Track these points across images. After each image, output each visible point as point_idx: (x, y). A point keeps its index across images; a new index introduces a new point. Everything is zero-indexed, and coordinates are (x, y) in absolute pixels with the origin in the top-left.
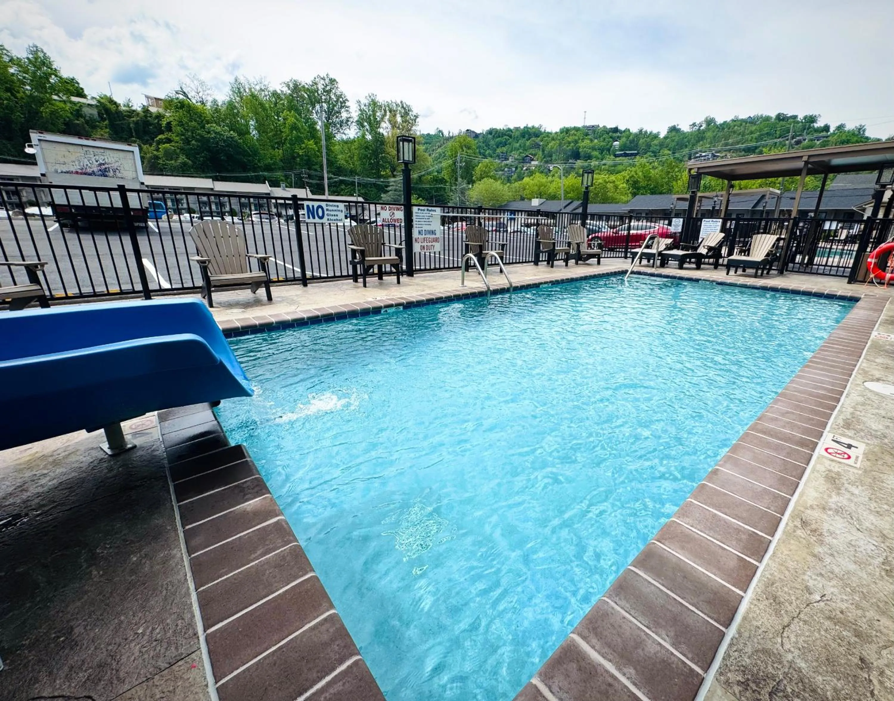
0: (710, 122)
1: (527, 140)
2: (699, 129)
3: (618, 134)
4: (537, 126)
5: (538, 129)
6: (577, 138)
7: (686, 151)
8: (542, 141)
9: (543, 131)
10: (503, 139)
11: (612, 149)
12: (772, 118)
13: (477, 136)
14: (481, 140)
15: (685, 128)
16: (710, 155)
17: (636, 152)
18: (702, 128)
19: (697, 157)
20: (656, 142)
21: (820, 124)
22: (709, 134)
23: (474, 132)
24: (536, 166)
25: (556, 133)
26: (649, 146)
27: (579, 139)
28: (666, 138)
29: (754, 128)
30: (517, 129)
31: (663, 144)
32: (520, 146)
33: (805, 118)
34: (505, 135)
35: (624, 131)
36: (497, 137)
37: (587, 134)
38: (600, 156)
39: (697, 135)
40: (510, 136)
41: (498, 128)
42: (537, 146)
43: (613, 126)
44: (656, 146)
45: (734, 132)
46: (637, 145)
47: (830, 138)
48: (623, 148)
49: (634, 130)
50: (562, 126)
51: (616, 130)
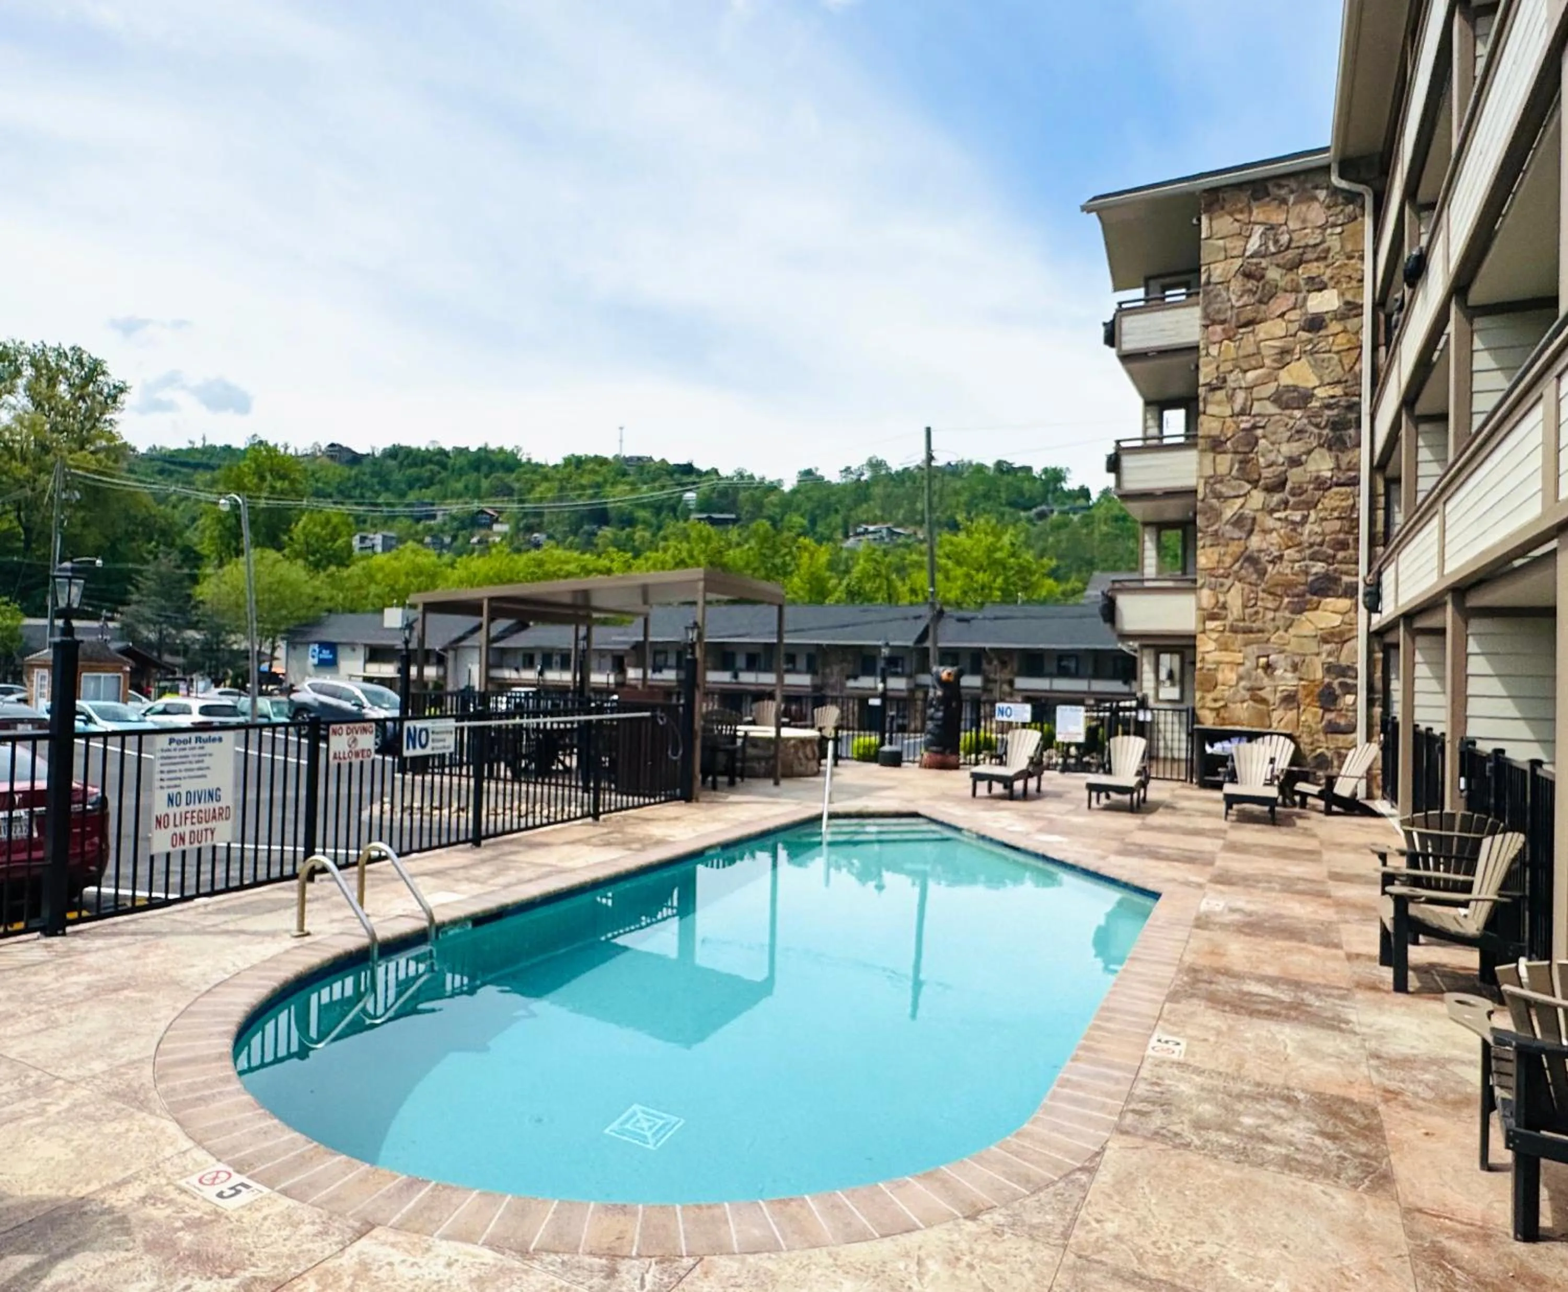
0: (876, 465)
1: (486, 477)
2: (858, 480)
3: (693, 478)
4: (508, 447)
5: (513, 455)
6: (600, 479)
7: (837, 519)
8: (518, 480)
9: (524, 460)
10: (425, 472)
11: (680, 508)
12: (988, 467)
13: (355, 459)
14: (368, 470)
15: (832, 475)
16: (885, 531)
17: (733, 516)
18: (863, 478)
19: (860, 534)
20: (773, 498)
21: (1070, 485)
22: (877, 491)
23: (348, 450)
24: (504, 536)
25: (556, 466)
26: (758, 506)
27: (606, 481)
28: (794, 492)
29: (958, 484)
30: (462, 452)
31: (789, 502)
32: (466, 487)
33: (1045, 471)
34: (430, 461)
35: (707, 473)
36: (410, 466)
37: (625, 474)
38: (654, 521)
39: (856, 491)
40: (444, 467)
41: (414, 445)
42: (508, 491)
43: (683, 461)
44: (775, 505)
46: (734, 502)
47: (1093, 511)
48: (705, 505)
49: (727, 471)
50: (567, 454)
51: (688, 469)
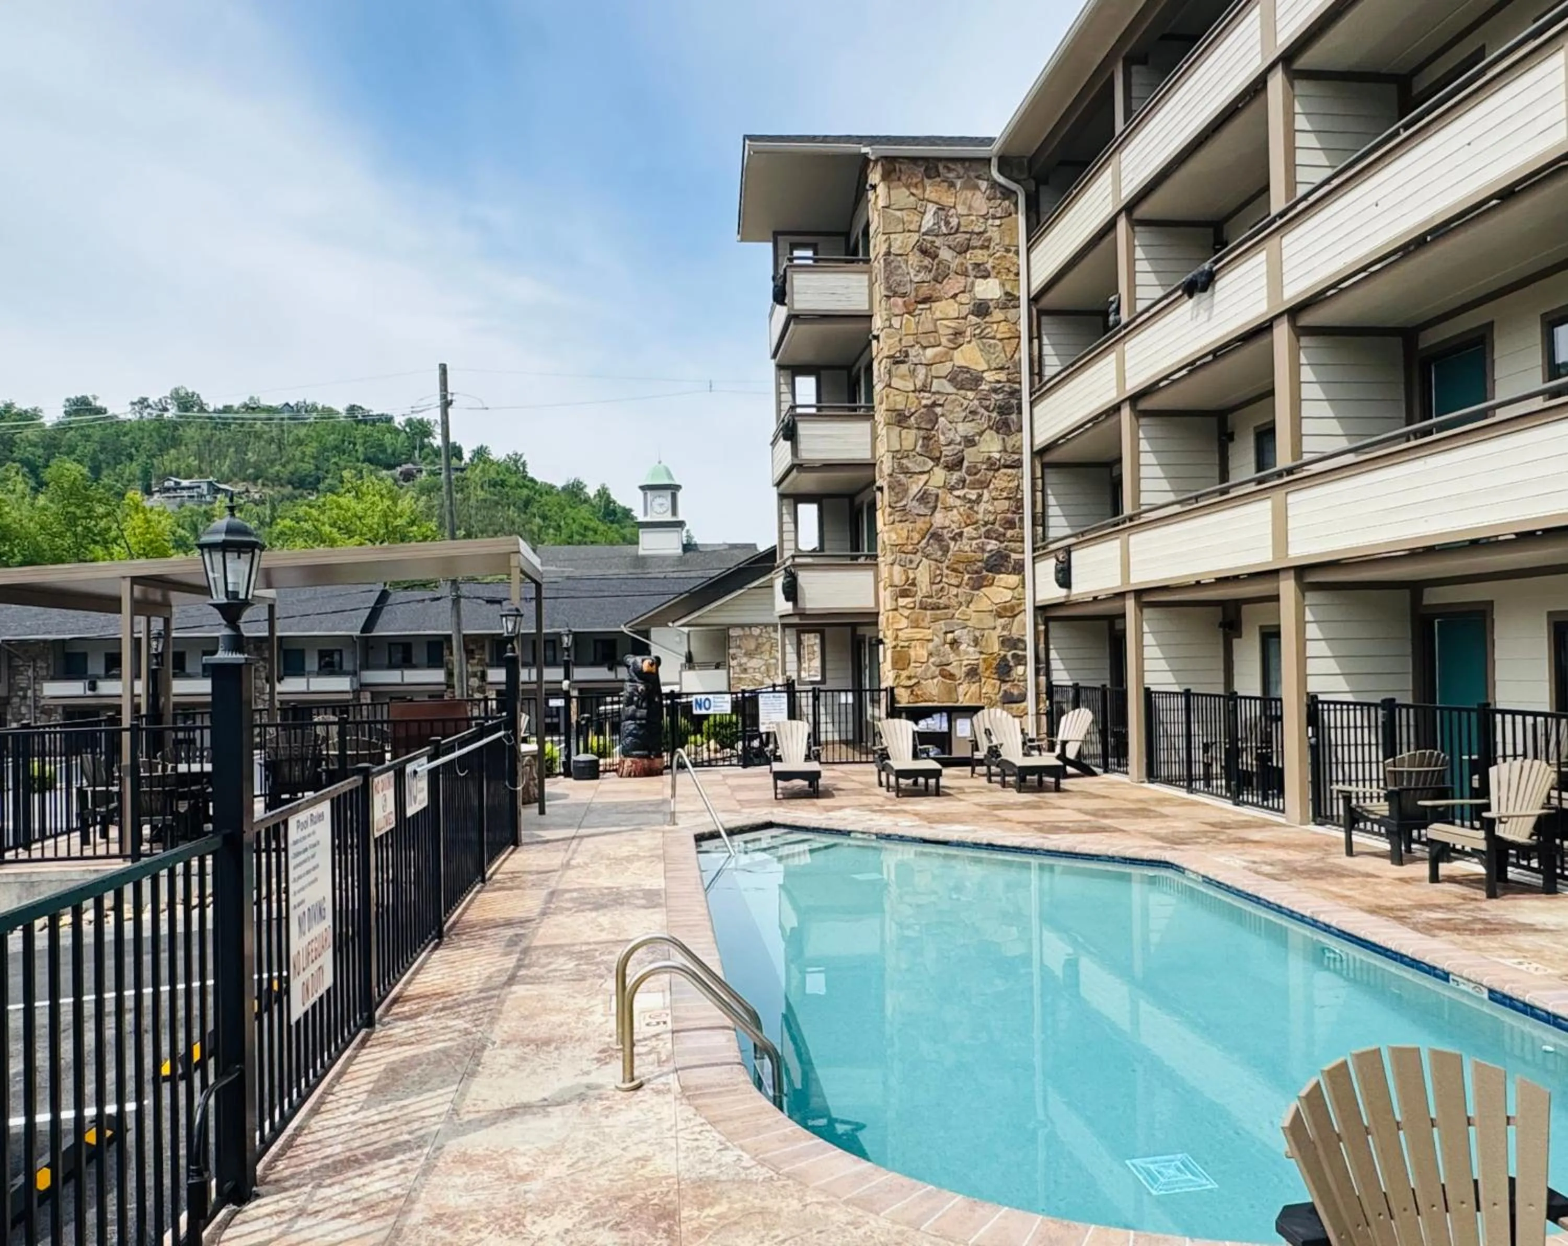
0: (187, 402)
2: (159, 418)
7: (133, 468)
12: (338, 413)
16: (205, 487)
18: (167, 415)
19: (168, 490)
22: (192, 433)
28: (61, 427)
29: (302, 431)
31: (55, 441)
33: (409, 423)
39: (158, 431)
45: (258, 436)
47: (468, 473)
